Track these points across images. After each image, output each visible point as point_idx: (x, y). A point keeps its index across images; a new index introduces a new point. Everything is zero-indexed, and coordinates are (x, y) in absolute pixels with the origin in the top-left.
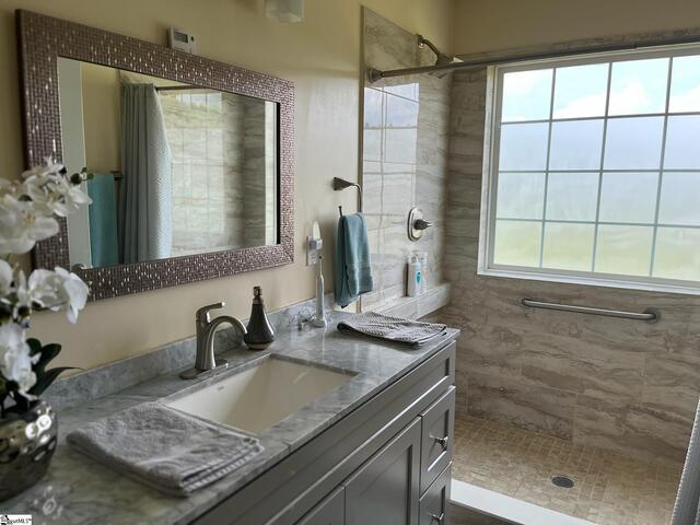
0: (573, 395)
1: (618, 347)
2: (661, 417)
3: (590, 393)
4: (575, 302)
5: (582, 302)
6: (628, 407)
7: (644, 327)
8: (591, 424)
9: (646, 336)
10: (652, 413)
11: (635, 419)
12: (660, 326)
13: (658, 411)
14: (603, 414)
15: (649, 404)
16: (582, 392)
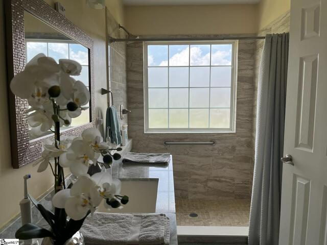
0: (187, 179)
1: (202, 157)
2: (219, 181)
3: (194, 177)
4: (186, 140)
5: (188, 140)
6: (208, 180)
7: (211, 147)
8: (195, 190)
9: (212, 151)
10: (216, 180)
11: (210, 184)
12: (216, 146)
13: (218, 179)
14: (199, 184)
15: (214, 177)
16: (191, 177)
